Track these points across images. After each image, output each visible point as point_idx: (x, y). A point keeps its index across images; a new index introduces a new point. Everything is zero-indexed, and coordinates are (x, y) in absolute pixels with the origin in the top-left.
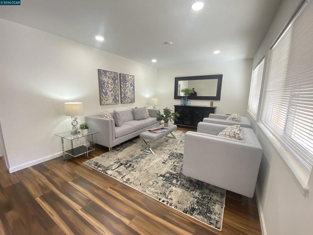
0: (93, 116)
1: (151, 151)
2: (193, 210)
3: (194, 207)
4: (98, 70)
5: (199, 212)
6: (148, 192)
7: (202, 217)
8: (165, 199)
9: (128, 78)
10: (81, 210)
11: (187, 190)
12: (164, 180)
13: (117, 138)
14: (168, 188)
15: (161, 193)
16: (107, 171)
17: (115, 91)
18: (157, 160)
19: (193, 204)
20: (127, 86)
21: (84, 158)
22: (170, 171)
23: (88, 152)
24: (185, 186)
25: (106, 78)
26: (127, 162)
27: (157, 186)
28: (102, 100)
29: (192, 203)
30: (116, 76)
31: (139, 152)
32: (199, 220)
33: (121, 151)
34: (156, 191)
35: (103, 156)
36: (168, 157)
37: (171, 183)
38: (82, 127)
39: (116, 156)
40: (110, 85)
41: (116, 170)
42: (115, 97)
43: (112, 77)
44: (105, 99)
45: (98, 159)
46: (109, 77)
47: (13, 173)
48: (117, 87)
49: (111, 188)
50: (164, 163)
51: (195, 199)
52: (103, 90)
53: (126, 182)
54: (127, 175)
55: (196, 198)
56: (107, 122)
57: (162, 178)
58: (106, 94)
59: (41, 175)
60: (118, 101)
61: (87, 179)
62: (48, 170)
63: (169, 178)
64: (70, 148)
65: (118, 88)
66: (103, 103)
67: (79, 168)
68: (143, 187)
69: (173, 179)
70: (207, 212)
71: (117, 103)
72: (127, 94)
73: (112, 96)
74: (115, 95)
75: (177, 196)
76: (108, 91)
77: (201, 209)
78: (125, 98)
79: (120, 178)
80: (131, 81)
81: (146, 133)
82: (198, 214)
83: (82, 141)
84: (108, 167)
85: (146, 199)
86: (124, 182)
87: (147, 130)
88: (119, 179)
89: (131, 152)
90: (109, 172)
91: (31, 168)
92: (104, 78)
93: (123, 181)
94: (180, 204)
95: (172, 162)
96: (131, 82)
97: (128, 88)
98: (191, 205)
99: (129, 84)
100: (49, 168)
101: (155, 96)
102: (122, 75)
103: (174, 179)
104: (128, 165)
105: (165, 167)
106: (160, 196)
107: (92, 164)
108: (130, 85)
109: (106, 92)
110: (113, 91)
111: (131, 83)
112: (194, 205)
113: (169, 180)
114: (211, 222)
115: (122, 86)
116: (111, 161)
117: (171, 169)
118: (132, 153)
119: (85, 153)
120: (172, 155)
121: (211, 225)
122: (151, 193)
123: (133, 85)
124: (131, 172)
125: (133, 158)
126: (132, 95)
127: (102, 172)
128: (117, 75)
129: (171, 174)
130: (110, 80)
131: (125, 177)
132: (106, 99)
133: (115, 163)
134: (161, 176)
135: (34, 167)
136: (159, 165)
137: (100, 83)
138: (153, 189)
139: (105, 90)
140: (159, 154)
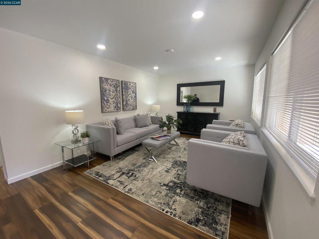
0: (94, 124)
1: (153, 159)
2: (198, 221)
3: (199, 218)
4: (100, 77)
5: (204, 222)
6: (151, 203)
7: (207, 228)
8: (169, 210)
9: (130, 85)
10: (81, 222)
11: (191, 199)
12: (168, 190)
13: (119, 146)
14: (171, 198)
15: (164, 204)
16: (109, 181)
17: (117, 98)
18: (160, 169)
19: (197, 214)
20: (129, 93)
21: (85, 167)
22: (174, 180)
23: (89, 161)
24: (189, 196)
25: (107, 85)
26: (129, 171)
27: (160, 196)
28: (103, 108)
29: (197, 213)
30: (117, 83)
31: (141, 160)
32: (204, 231)
33: (123, 159)
34: (159, 201)
35: (105, 165)
36: (171, 165)
37: (175, 193)
38: (83, 135)
39: (118, 165)
40: (111, 93)
41: (118, 179)
42: (117, 104)
43: (114, 85)
44: (106, 107)
45: (98, 168)
46: (110, 85)
47: (12, 184)
48: (119, 94)
49: (112, 198)
50: (167, 171)
51: (200, 210)
52: (105, 98)
53: (128, 193)
54: (129, 184)
55: (201, 208)
56: (108, 130)
57: (165, 187)
58: (108, 101)
59: (40, 185)
60: (120, 108)
61: (88, 189)
62: (47, 180)
63: (172, 187)
64: (70, 158)
66: (104, 110)
67: (79, 177)
68: (145, 197)
69: (176, 188)
70: (212, 223)
71: (119, 111)
72: (129, 101)
73: (114, 104)
74: (117, 102)
75: (181, 206)
76: (110, 99)
77: (206, 219)
78: (127, 105)
79: (122, 188)
80: (133, 88)
81: (149, 141)
82: (203, 225)
83: (82, 150)
84: (109, 177)
85: (149, 209)
86: (126, 192)
87: (149, 137)
88: (120, 189)
89: (133, 160)
90: (111, 182)
91: (30, 179)
92: (105, 85)
93: (124, 191)
94: (184, 215)
95: (175, 170)
96: (133, 89)
97: (130, 95)
98: (196, 215)
99: (131, 91)
100: (48, 178)
101: (157, 103)
102: (123, 83)
103: (178, 188)
104: (130, 174)
105: (168, 176)
106: (164, 206)
107: (93, 174)
109: (108, 99)
110: (115, 99)
111: (133, 91)
112: (199, 215)
113: (172, 189)
114: (217, 233)
115: (124, 93)
116: (112, 170)
117: (175, 178)
118: (134, 162)
119: (87, 162)
120: (176, 163)
121: (217, 237)
122: (154, 204)
123: (135, 92)
124: (133, 182)
125: (135, 166)
126: (134, 102)
127: (104, 182)
128: (119, 83)
129: (175, 183)
130: (111, 87)
131: (127, 187)
132: (107, 106)
133: (117, 172)
134: (164, 185)
135: (34, 177)
136: (162, 174)
137: (101, 91)
138: (156, 199)
139: (106, 97)
140: (162, 162)
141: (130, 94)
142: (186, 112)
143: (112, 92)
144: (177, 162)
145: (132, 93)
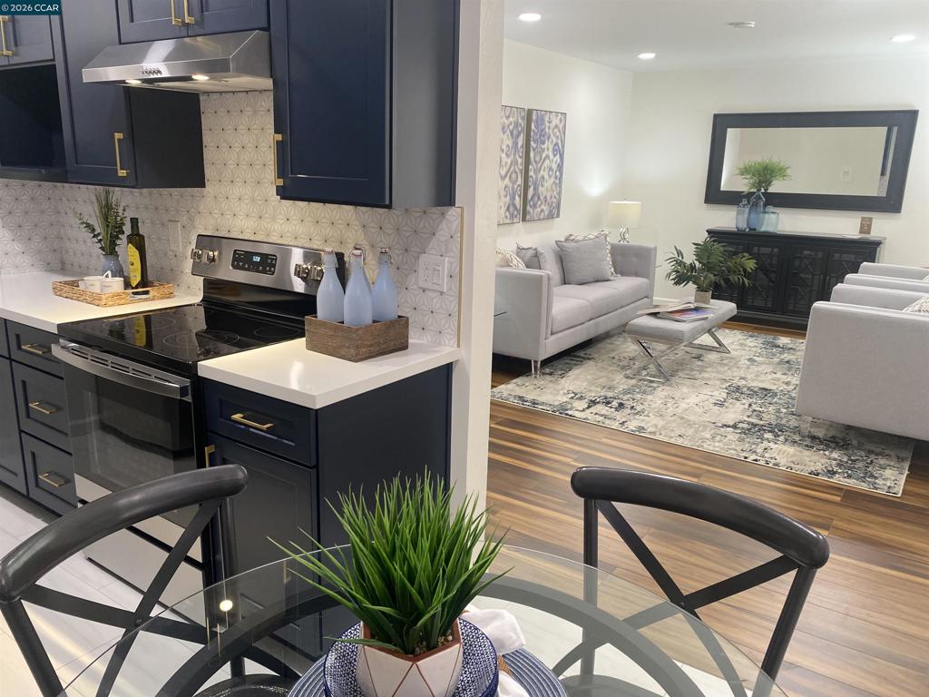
1: (665, 378)
6: (710, 448)
8: (759, 458)
9: (549, 122)
12: (740, 434)
13: (557, 333)
14: (756, 444)
15: (742, 450)
17: (514, 176)
18: (694, 399)
19: (828, 466)
20: (544, 156)
22: (747, 419)
24: (800, 443)
26: (606, 399)
27: (725, 440)
30: (520, 121)
31: (621, 380)
34: (729, 447)
36: (725, 395)
37: (762, 438)
40: (503, 156)
41: (592, 411)
42: (513, 197)
43: (511, 128)
48: (519, 160)
50: (719, 405)
53: (640, 432)
54: (629, 420)
55: (834, 459)
57: (730, 429)
60: (519, 212)
63: (750, 431)
65: (521, 164)
68: (690, 440)
69: (762, 432)
71: (515, 220)
72: (542, 186)
73: (505, 195)
74: (513, 189)
75: (785, 455)
78: (536, 199)
79: (616, 424)
80: (558, 134)
84: (561, 405)
86: (632, 431)
88: (613, 425)
89: (595, 379)
90: (577, 414)
93: (628, 429)
96: (557, 137)
97: (547, 162)
99: (551, 147)
102: (534, 116)
104: (615, 404)
105: (726, 412)
106: (744, 454)
107: (508, 398)
108: (554, 150)
110: (510, 177)
111: (557, 144)
112: (832, 467)
113: (752, 433)
115: (532, 155)
116: (554, 395)
117: (749, 416)
118: (602, 382)
120: (736, 391)
122: (717, 449)
123: (559, 151)
124: (636, 418)
125: (616, 391)
126: (554, 186)
128: (523, 119)
129: (753, 425)
130: (505, 136)
131: (627, 423)
133: (572, 398)
134: (727, 425)
136: (707, 408)
138: (718, 444)
140: (693, 386)
141: (547, 156)
142: (747, 230)
143: (507, 154)
144: (738, 388)
145: (551, 156)
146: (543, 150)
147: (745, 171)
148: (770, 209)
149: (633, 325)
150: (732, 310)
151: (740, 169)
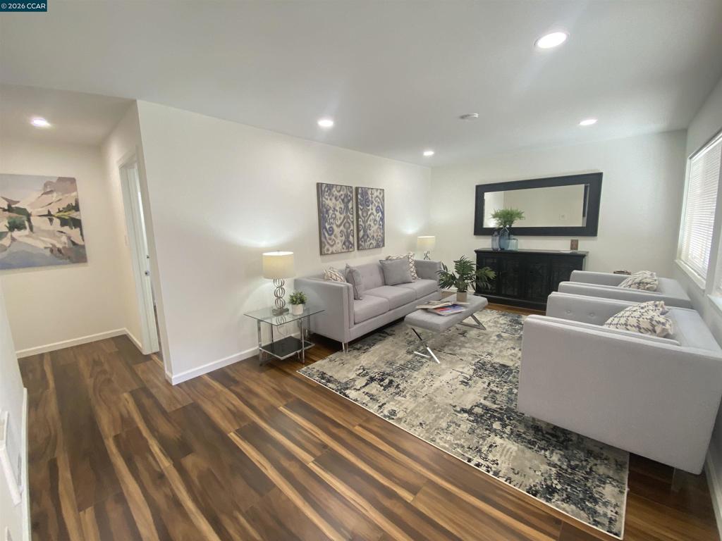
0: (308, 278)
1: (431, 355)
2: (550, 491)
3: (552, 486)
4: (318, 184)
5: (565, 496)
6: (442, 444)
7: (573, 507)
8: (482, 461)
9: (372, 194)
10: (313, 462)
11: (530, 446)
12: (473, 421)
13: (357, 323)
14: (483, 438)
15: (469, 448)
16: (347, 392)
17: (347, 225)
18: (447, 376)
19: (548, 478)
20: (369, 213)
21: (296, 361)
22: (482, 401)
23: (304, 349)
24: (524, 438)
25: (331, 199)
26: (382, 375)
27: (457, 432)
28: (323, 245)
29: (546, 475)
30: (349, 193)
31: (402, 357)
32: (568, 513)
33: (365, 351)
34: (458, 442)
35: (332, 359)
36: (471, 372)
37: (490, 429)
38: (295, 300)
39: (358, 362)
40: (338, 214)
41: (366, 390)
42: (347, 237)
43: (342, 197)
44: (328, 243)
45: (322, 365)
46: (336, 198)
47: (178, 385)
48: (351, 216)
49: (360, 425)
50: (465, 383)
51: (553, 469)
52: (326, 224)
53: (390, 418)
54: (388, 402)
55: (555, 465)
56: (339, 290)
57: (466, 415)
58: (331, 231)
59: (226, 390)
60: (353, 245)
61: (312, 404)
62: (237, 383)
63: (484, 417)
64: (268, 343)
65: (353, 218)
66: (325, 250)
67: (289, 380)
68: (427, 431)
69: (492, 420)
70: (586, 499)
71: (351, 250)
72: (370, 230)
73: (342, 237)
74: (347, 232)
75: (507, 457)
76: (335, 227)
77: (569, 490)
78: (366, 237)
79: (376, 407)
80: (379, 200)
81: (418, 315)
82: (563, 500)
83: (287, 328)
84: (346, 383)
85: (440, 456)
86: (385, 416)
87: (417, 307)
88: (373, 408)
89: (386, 354)
90: (352, 394)
91: (206, 377)
92: (327, 199)
93: (382, 414)
94: (517, 476)
95: (484, 383)
96: (378, 202)
97: (372, 217)
98: (545, 479)
99: (374, 208)
100: (237, 378)
101: (427, 230)
102: (360, 191)
103: (495, 421)
104: (387, 381)
105: (469, 392)
106: (470, 453)
107: (314, 375)
108: (376, 210)
109: (331, 227)
110: (344, 226)
111: (378, 206)
112: (551, 480)
113: (483, 421)
114: (596, 519)
115: (360, 212)
116: (349, 371)
117: (485, 398)
118: (389, 357)
119: (298, 351)
120: (481, 367)
121: (597, 526)
122: (447, 446)
123: (381, 210)
124: (395, 398)
125: (394, 367)
126: (379, 230)
127: (338, 393)
128: (351, 192)
129: (487, 409)
130: (338, 203)
131: (385, 406)
132: (330, 242)
133: (358, 375)
134: (464, 411)
135: (211, 374)
136: (454, 387)
137: (320, 211)
138: (449, 438)
139: (329, 224)
140: (451, 362)
141: (372, 214)
142: (499, 249)
143: (340, 212)
144: (484, 364)
145: (375, 213)
146: (369, 210)
147: (495, 216)
148: (512, 237)
149: (409, 318)
150: (483, 303)
151: (492, 215)
